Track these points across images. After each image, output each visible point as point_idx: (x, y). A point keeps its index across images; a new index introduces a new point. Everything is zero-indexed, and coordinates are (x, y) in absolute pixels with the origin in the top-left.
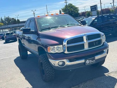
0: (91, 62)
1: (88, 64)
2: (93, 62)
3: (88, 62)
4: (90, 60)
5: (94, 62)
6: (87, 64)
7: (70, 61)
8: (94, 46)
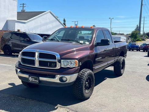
0: (33, 80)
2: (36, 82)
3: (31, 79)
5: (37, 82)
6: (30, 81)
8: (48, 66)
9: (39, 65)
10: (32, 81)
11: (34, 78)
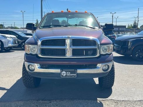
0: (69, 75)
1: (65, 76)
2: (72, 76)
3: (64, 73)
4: (68, 71)
5: (74, 76)
6: (62, 76)
7: (42, 67)
8: (84, 55)
9: (72, 55)
10: (66, 76)
11: (69, 71)
